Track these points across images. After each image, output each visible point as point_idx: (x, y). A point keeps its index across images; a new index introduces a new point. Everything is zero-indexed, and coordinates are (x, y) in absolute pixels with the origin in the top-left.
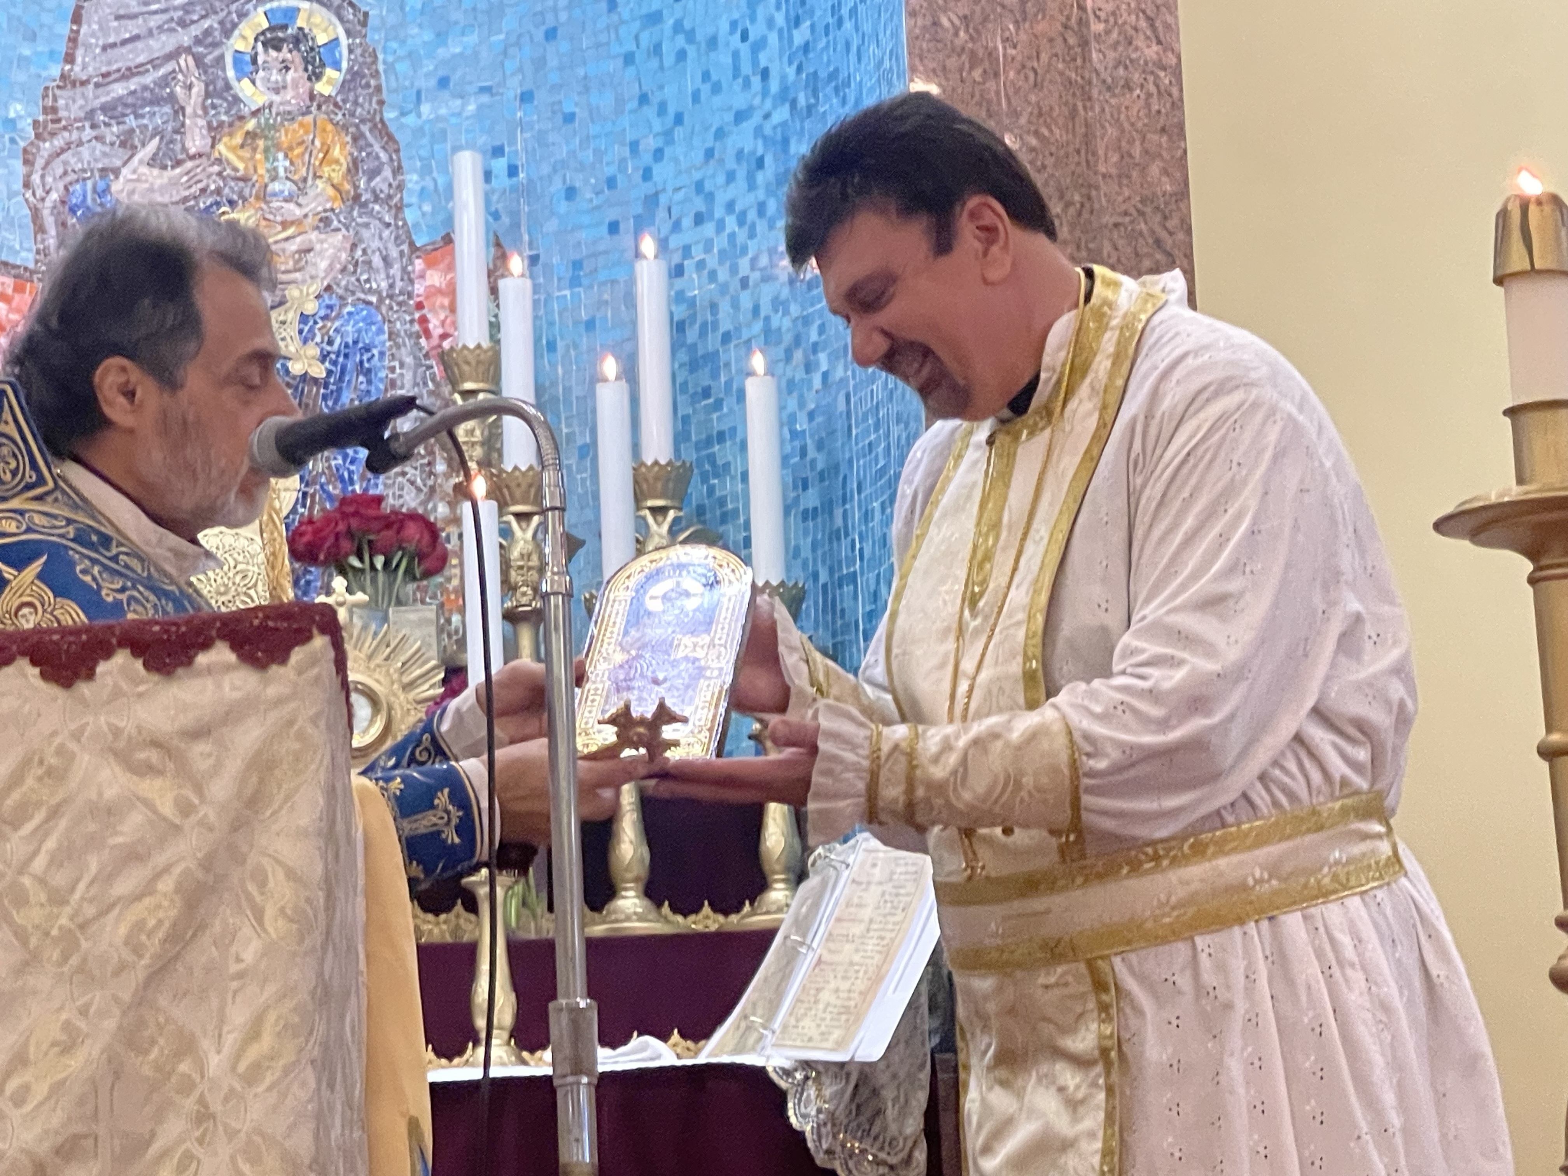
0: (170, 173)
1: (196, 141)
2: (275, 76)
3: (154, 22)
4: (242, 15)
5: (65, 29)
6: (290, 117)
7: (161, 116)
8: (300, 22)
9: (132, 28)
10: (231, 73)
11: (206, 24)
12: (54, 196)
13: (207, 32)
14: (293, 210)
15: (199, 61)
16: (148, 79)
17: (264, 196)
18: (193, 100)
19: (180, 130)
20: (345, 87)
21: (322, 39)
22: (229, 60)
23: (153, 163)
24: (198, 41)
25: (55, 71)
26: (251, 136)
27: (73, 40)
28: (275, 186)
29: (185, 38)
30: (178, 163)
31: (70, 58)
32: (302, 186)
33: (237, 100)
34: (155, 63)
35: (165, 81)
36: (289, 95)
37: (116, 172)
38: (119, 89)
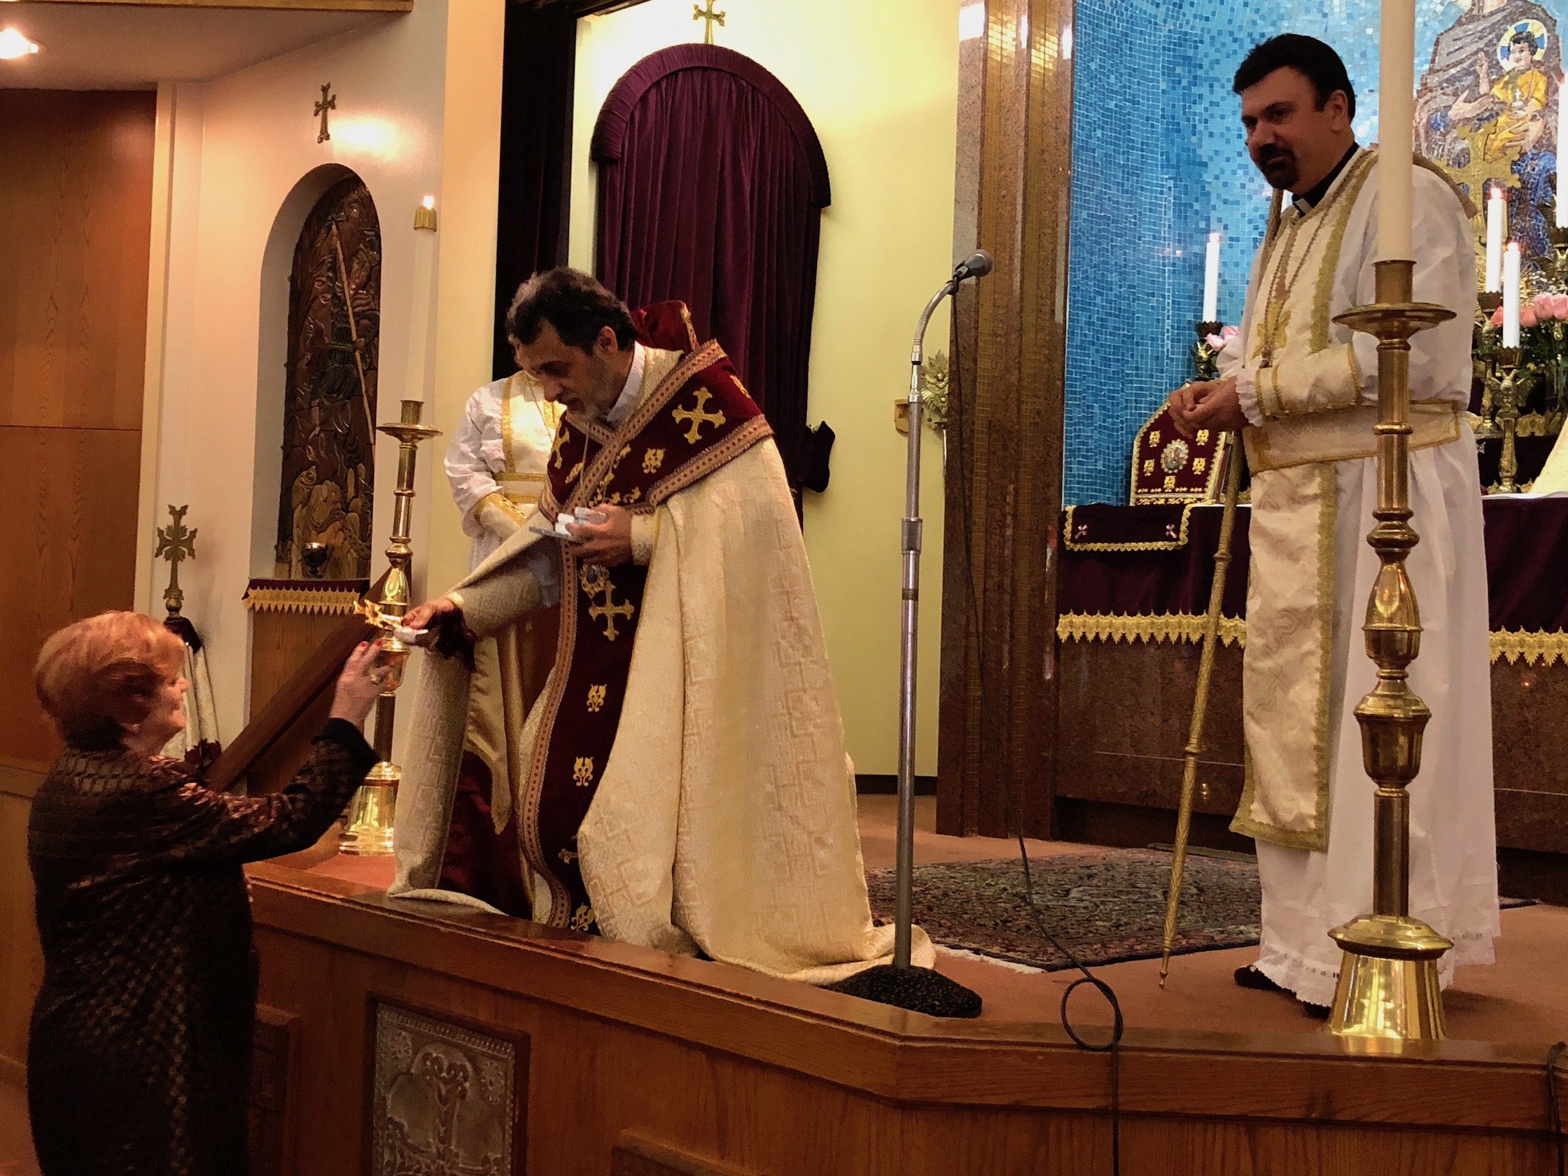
0: (1472, 104)
1: (1484, 88)
2: (1517, 55)
3: (1468, 40)
4: (1506, 30)
5: (1431, 50)
6: (1522, 72)
7: (1469, 80)
8: (1529, 29)
9: (1459, 44)
10: (1499, 57)
11: (1490, 37)
12: (1424, 120)
13: (1491, 41)
14: (1522, 113)
15: (1486, 53)
16: (1465, 65)
17: (1510, 109)
18: (1482, 72)
19: (1477, 85)
20: (1546, 56)
21: (1537, 35)
22: (1498, 51)
23: (1467, 101)
24: (1487, 45)
25: (1427, 67)
26: (1507, 83)
27: (1435, 53)
28: (1515, 104)
29: (1481, 44)
30: (1476, 99)
31: (1433, 61)
32: (1526, 102)
33: (1502, 68)
34: (1468, 58)
35: (1471, 65)
36: (1523, 63)
37: (1450, 107)
38: (1453, 71)
